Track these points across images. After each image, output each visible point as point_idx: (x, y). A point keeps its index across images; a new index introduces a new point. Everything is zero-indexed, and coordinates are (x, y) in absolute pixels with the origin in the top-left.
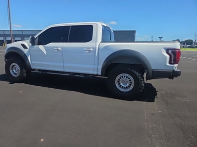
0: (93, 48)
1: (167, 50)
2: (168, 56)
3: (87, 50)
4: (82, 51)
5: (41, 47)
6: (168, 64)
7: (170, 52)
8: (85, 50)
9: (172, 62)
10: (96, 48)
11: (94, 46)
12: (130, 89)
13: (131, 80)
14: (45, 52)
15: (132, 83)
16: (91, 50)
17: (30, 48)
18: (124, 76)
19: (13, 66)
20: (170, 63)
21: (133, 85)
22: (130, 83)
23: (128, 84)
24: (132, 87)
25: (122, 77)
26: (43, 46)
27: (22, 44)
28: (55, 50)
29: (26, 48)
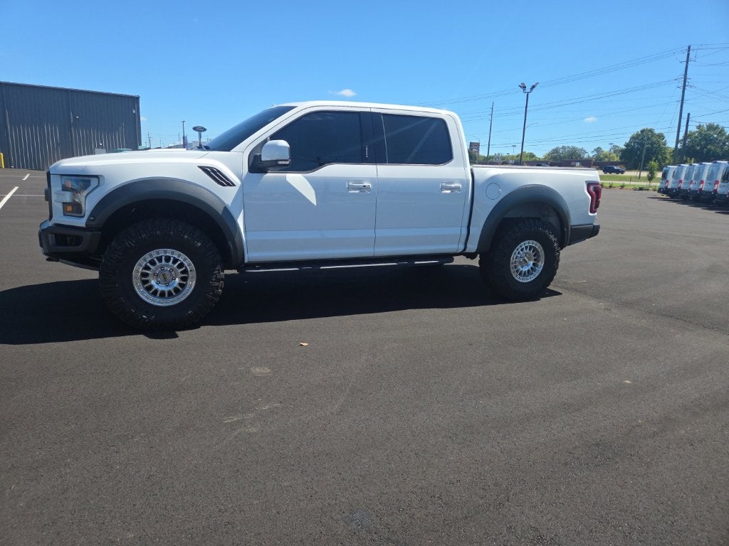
0: (461, 181)
1: (589, 184)
2: (590, 197)
3: (447, 189)
4: (431, 191)
5: (297, 180)
6: (590, 214)
7: (592, 188)
8: (442, 188)
9: (593, 210)
10: (468, 180)
11: (464, 177)
12: (536, 274)
13: (536, 254)
14: (311, 196)
15: (539, 261)
16: (457, 188)
17: (242, 182)
18: (526, 247)
19: (153, 263)
20: (591, 212)
21: (541, 264)
22: (535, 260)
23: (532, 262)
24: (539, 269)
25: (522, 250)
26: (305, 177)
27: (204, 169)
28: (350, 188)
29: (229, 185)
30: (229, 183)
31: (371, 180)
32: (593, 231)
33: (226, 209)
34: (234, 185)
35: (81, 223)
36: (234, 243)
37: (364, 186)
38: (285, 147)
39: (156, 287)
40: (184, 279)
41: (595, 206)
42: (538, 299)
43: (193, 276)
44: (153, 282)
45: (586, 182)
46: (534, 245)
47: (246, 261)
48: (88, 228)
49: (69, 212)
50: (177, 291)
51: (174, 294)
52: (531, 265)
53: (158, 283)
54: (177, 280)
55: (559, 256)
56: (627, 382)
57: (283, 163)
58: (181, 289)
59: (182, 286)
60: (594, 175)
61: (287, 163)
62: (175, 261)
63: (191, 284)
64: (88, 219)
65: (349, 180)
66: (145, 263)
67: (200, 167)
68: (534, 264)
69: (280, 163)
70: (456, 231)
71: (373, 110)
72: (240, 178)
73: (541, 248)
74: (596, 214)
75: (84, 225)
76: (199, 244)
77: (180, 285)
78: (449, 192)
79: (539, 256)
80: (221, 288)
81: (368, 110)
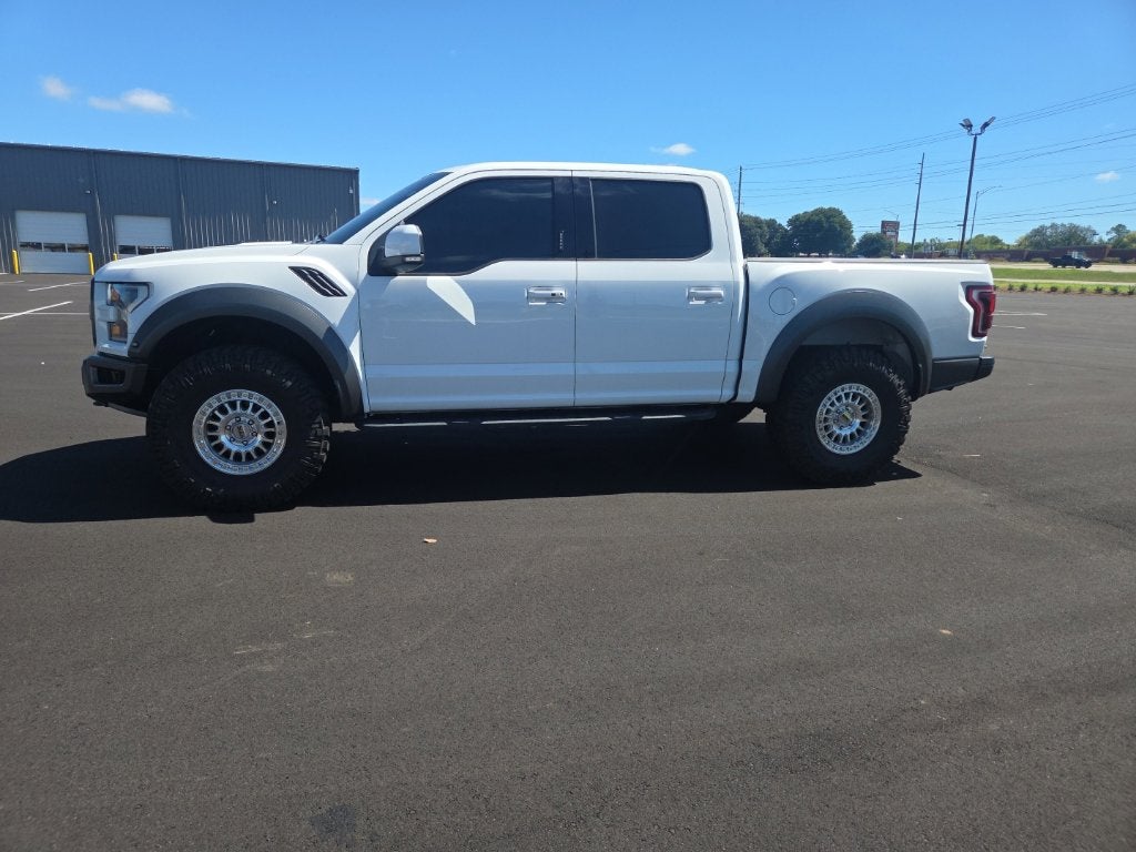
0: (725, 285)
1: (969, 288)
2: (971, 310)
3: (699, 298)
6: (972, 339)
7: (975, 295)
8: (690, 297)
9: (980, 331)
10: (736, 285)
11: (728, 278)
12: (866, 441)
13: (867, 407)
14: (466, 310)
15: (871, 419)
16: (718, 297)
17: (358, 291)
18: (847, 395)
19: (222, 410)
20: (975, 334)
21: (876, 424)
22: (864, 417)
23: (858, 421)
24: (872, 433)
25: (839, 399)
26: (457, 282)
27: (298, 270)
28: (531, 297)
29: (336, 294)
30: (337, 292)
31: (566, 285)
32: (981, 369)
33: (330, 330)
34: (345, 295)
35: (122, 350)
36: (343, 382)
37: (553, 295)
38: (416, 235)
39: (228, 445)
40: (271, 435)
41: (982, 325)
42: (871, 483)
43: (281, 429)
44: (224, 438)
45: (963, 283)
46: (861, 392)
47: (367, 410)
48: (132, 357)
49: (116, 335)
50: (259, 452)
51: (255, 457)
52: (858, 426)
53: (232, 440)
54: (260, 438)
55: (908, 411)
56: (944, 631)
57: (413, 259)
58: (265, 450)
59: (268, 446)
60: (981, 271)
61: (418, 259)
62: (256, 408)
63: (280, 443)
64: (131, 346)
65: (528, 285)
66: (210, 410)
67: (292, 268)
68: (862, 424)
69: (408, 259)
70: (717, 367)
71: (575, 174)
72: (354, 284)
73: (874, 396)
74: (985, 339)
75: (126, 355)
76: (289, 383)
77: (264, 443)
78: (703, 302)
79: (871, 411)
80: (325, 450)
81: (569, 174)
